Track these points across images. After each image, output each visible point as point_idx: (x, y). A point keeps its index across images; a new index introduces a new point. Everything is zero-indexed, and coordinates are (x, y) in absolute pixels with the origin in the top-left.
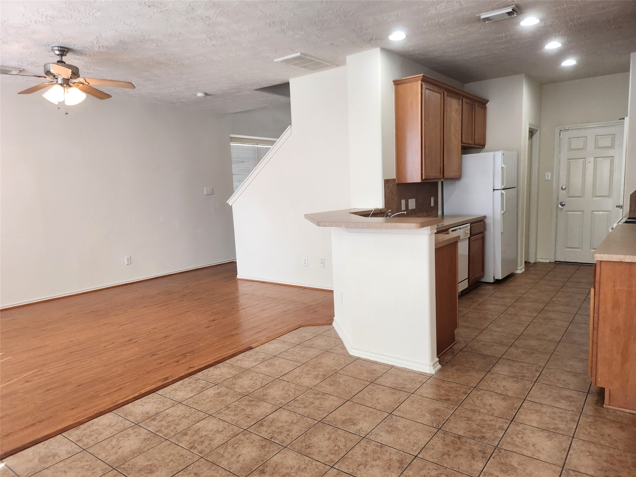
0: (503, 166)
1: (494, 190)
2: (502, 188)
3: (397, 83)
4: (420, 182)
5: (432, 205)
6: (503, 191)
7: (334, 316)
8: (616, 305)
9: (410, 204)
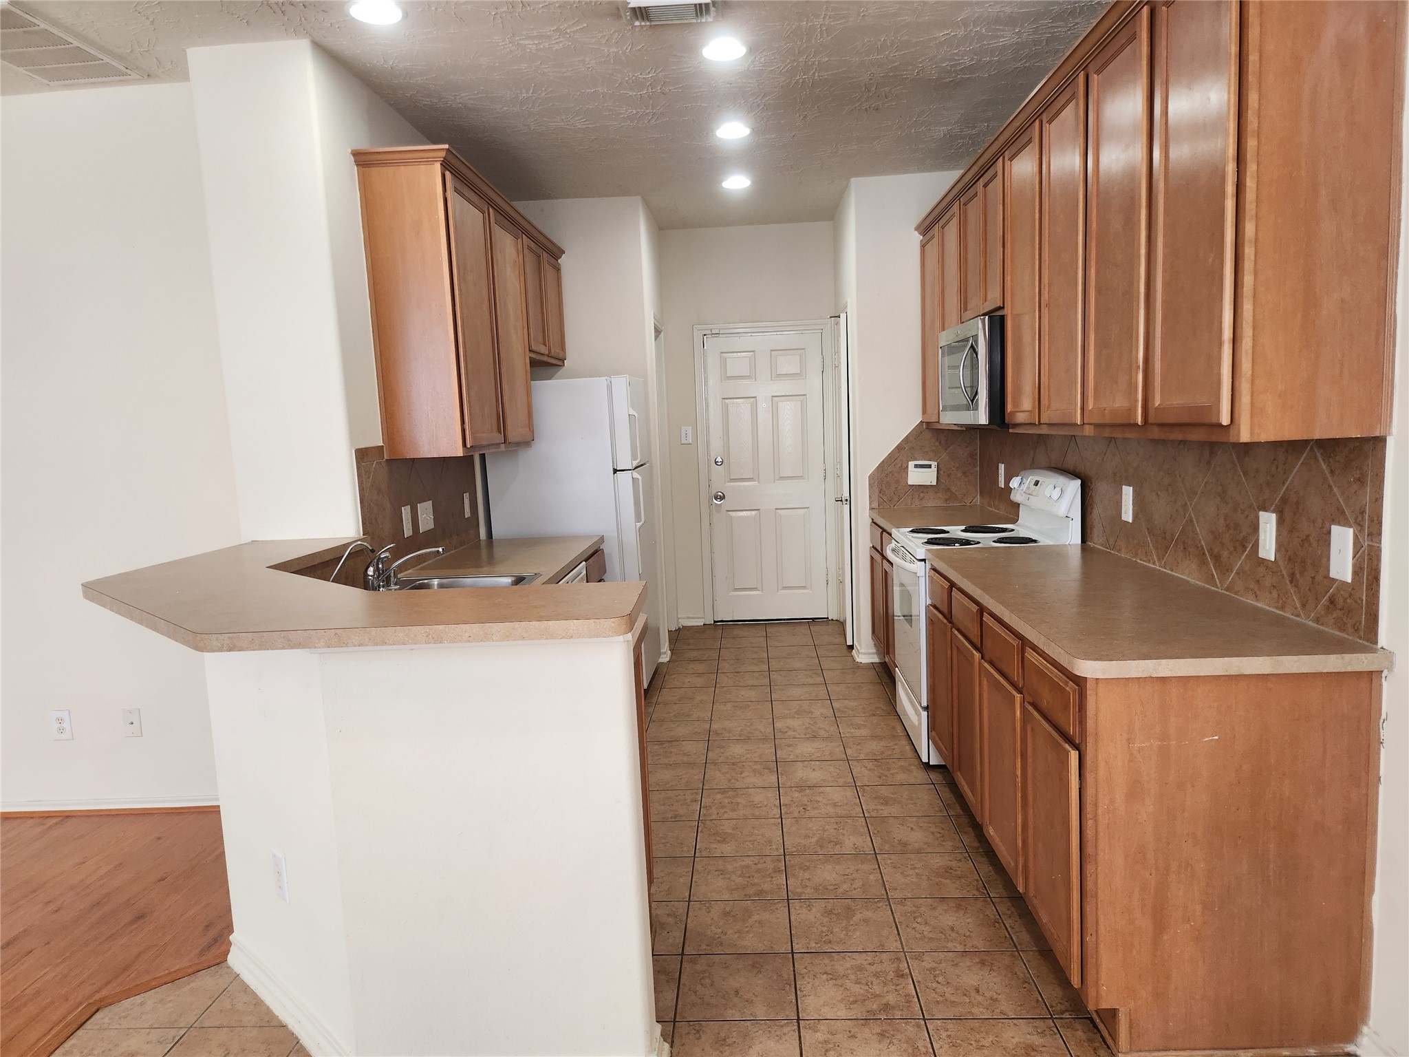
0: (632, 412)
1: (615, 471)
2: (634, 466)
3: (363, 160)
4: (462, 455)
5: (467, 514)
6: (636, 475)
7: (230, 928)
8: (1135, 792)
9: (422, 518)
